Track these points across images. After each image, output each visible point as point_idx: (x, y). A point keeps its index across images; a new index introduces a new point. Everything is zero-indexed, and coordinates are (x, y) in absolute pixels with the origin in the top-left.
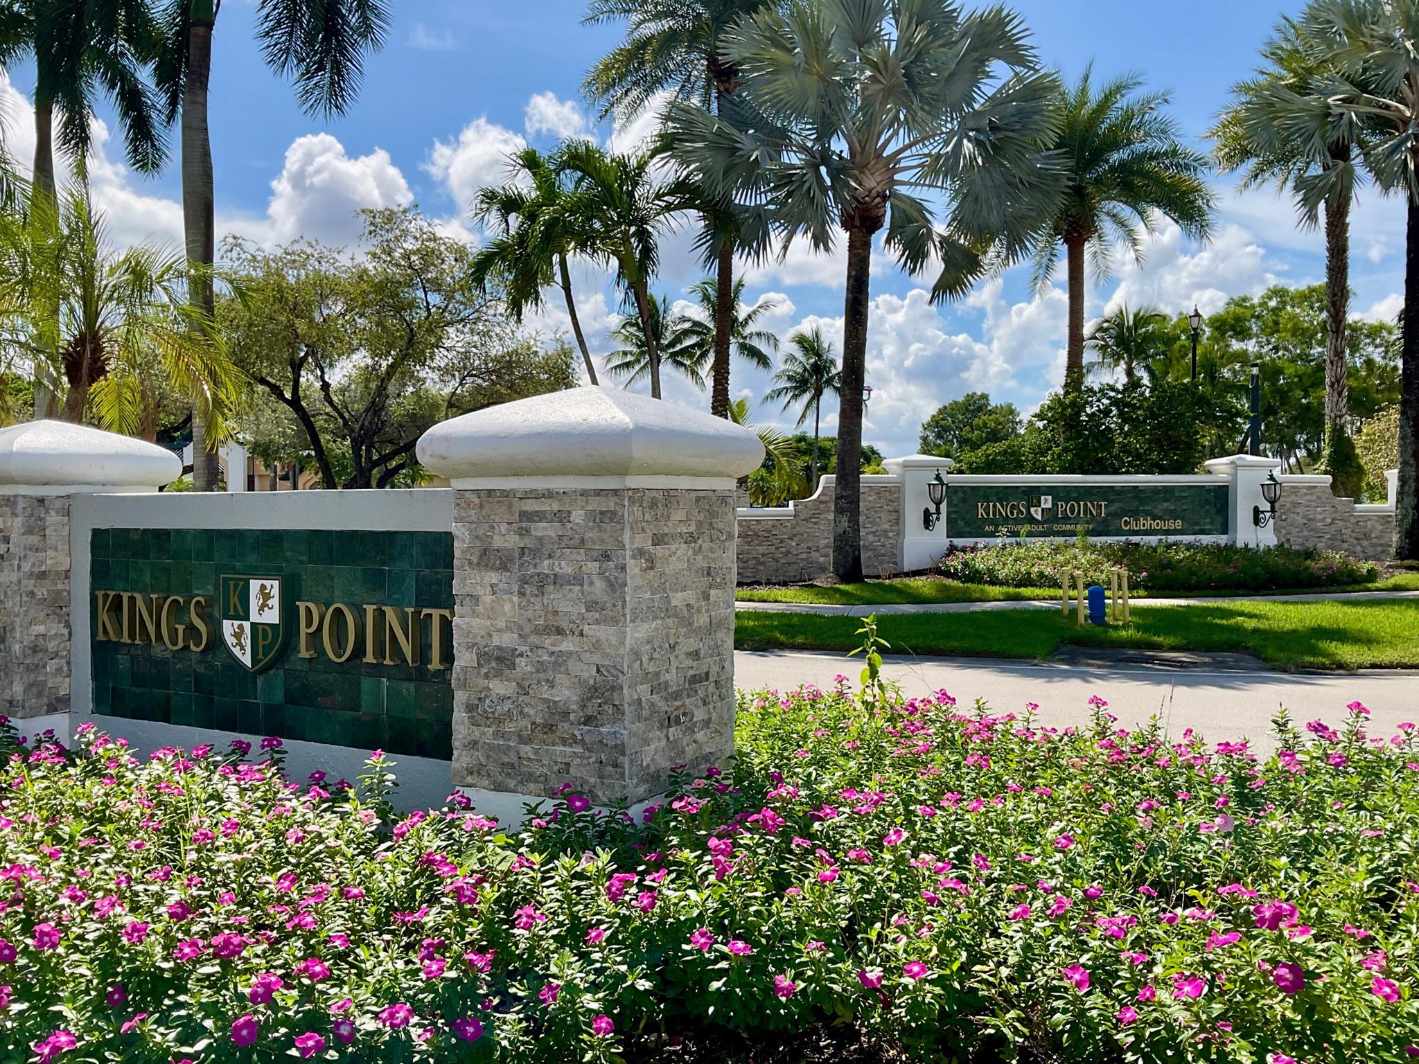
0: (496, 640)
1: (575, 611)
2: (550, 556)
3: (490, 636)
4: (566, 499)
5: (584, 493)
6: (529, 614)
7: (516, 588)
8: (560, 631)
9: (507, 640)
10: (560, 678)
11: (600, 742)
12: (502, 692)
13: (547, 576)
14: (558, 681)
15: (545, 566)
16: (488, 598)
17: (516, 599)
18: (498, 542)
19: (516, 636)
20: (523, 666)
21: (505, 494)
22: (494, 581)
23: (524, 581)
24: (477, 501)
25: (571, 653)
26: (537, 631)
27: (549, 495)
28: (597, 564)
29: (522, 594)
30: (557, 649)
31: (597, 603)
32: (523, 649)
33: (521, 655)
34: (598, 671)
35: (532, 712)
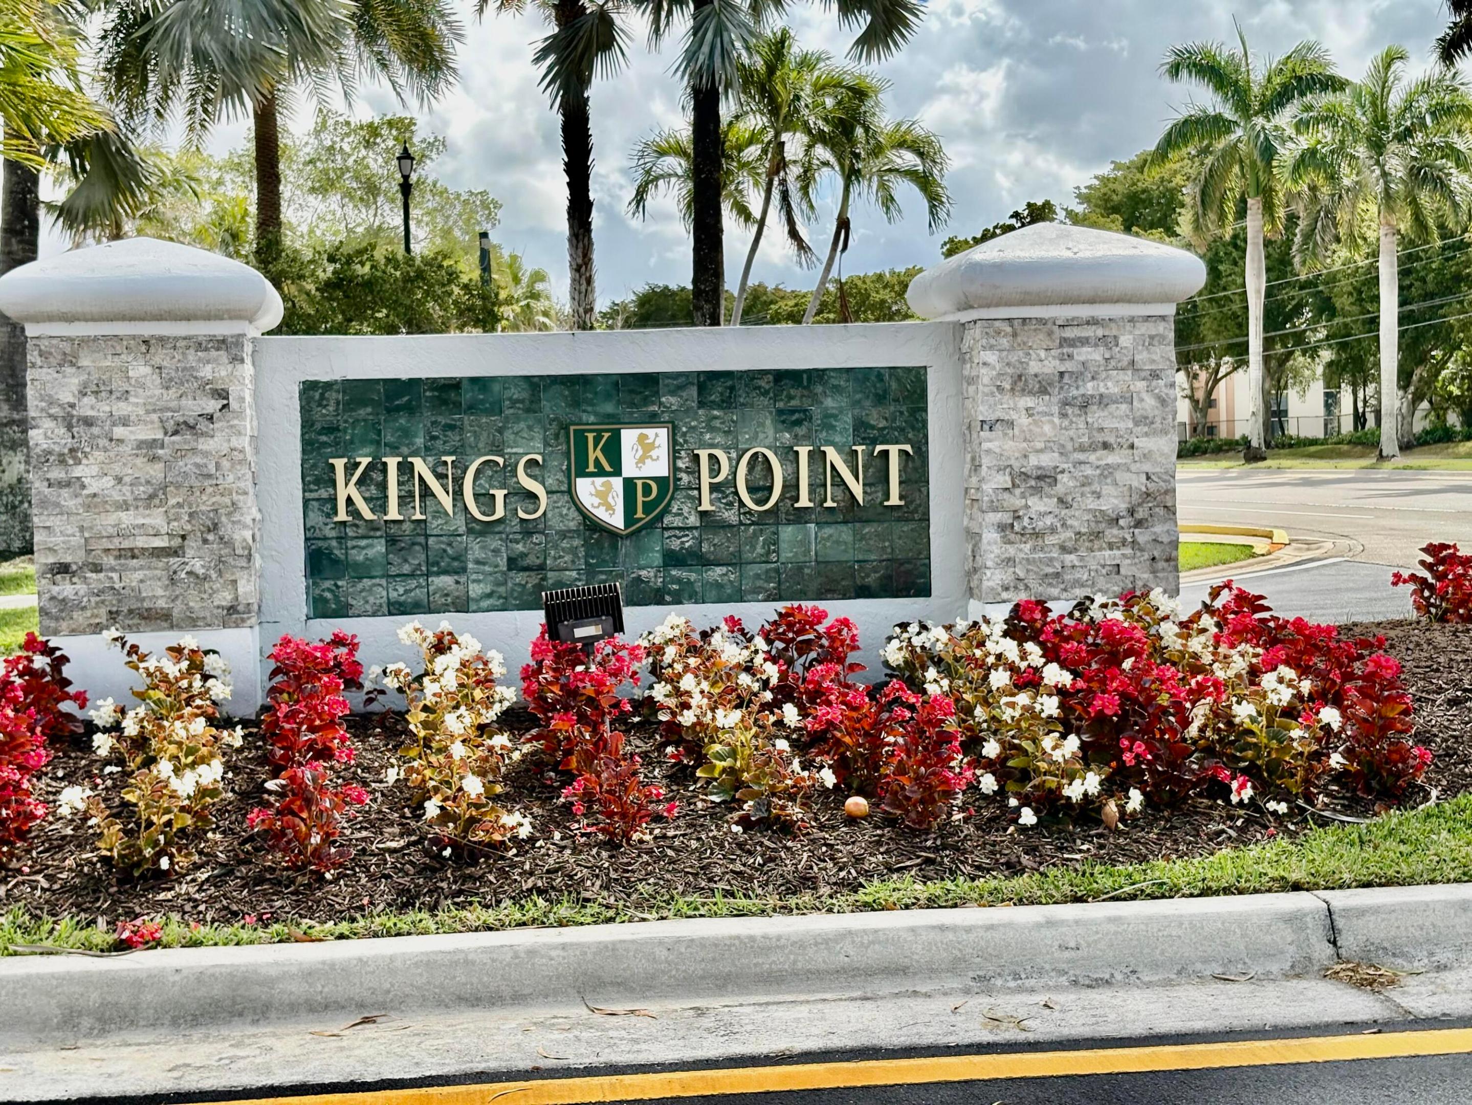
0: (1034, 461)
1: (1122, 426)
2: (1093, 378)
3: (1025, 456)
4: (1113, 325)
5: (1132, 320)
6: (1071, 433)
7: (1055, 409)
8: (1106, 446)
9: (1047, 460)
10: (1107, 490)
11: (1155, 540)
12: (1043, 509)
13: (1092, 396)
14: (1104, 492)
15: (1090, 388)
16: (1023, 421)
17: (1056, 420)
18: (1034, 367)
19: (1056, 455)
20: (1065, 482)
21: (1042, 321)
22: (1030, 404)
23: (1065, 403)
24: (1009, 329)
25: (1119, 465)
26: (1082, 449)
27: (1093, 322)
28: (1144, 383)
29: (1064, 415)
30: (1103, 463)
31: (1146, 418)
32: (1066, 466)
33: (1063, 472)
34: (1148, 478)
35: (1075, 523)
